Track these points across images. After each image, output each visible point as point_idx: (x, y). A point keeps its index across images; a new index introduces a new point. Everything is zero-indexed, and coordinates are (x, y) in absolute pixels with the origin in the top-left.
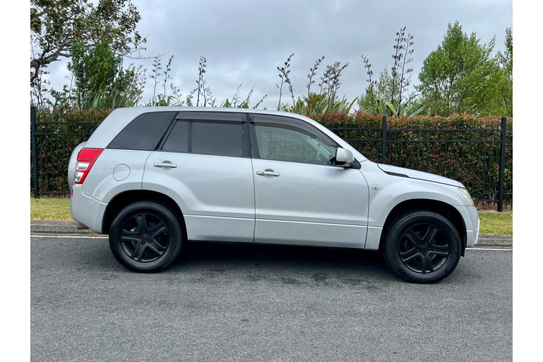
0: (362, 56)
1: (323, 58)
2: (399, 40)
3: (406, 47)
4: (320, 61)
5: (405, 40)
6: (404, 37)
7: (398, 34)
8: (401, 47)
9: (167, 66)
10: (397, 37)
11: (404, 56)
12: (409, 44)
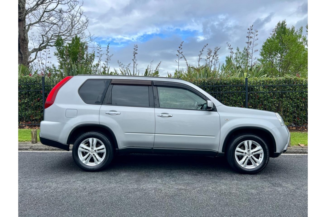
0: (227, 43)
1: (207, 45)
2: (249, 33)
3: (253, 38)
4: (205, 46)
5: (253, 33)
6: (252, 31)
7: (248, 29)
8: (251, 37)
9: (107, 50)
10: (248, 31)
11: (253, 43)
12: (255, 36)
